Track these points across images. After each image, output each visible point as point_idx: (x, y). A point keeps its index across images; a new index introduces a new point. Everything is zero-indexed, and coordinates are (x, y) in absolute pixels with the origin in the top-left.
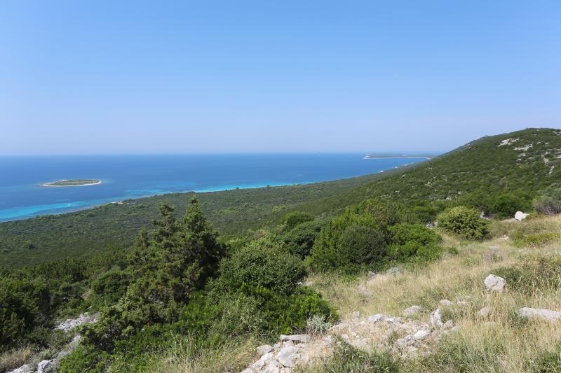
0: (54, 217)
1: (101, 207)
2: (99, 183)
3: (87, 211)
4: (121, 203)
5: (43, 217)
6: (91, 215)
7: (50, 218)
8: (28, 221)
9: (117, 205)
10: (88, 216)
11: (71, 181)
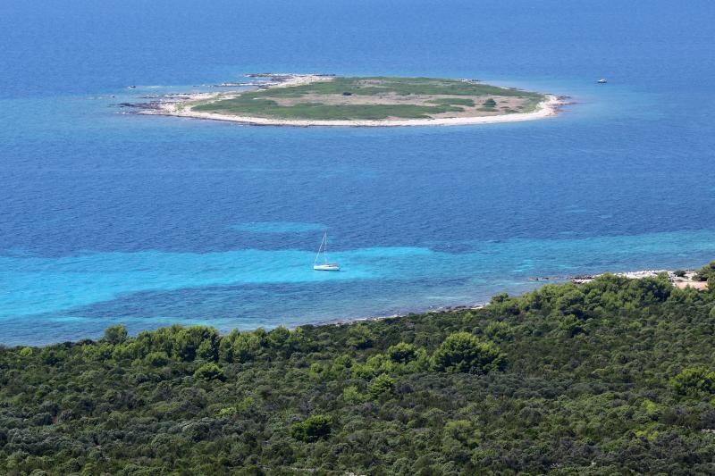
0: (215, 347)
1: (540, 303)
2: (544, 111)
3: (447, 321)
4: (689, 283)
5: (150, 341)
6: (466, 359)
7: (189, 353)
8: (51, 359)
9: (657, 292)
10: (446, 361)
11: (345, 87)
